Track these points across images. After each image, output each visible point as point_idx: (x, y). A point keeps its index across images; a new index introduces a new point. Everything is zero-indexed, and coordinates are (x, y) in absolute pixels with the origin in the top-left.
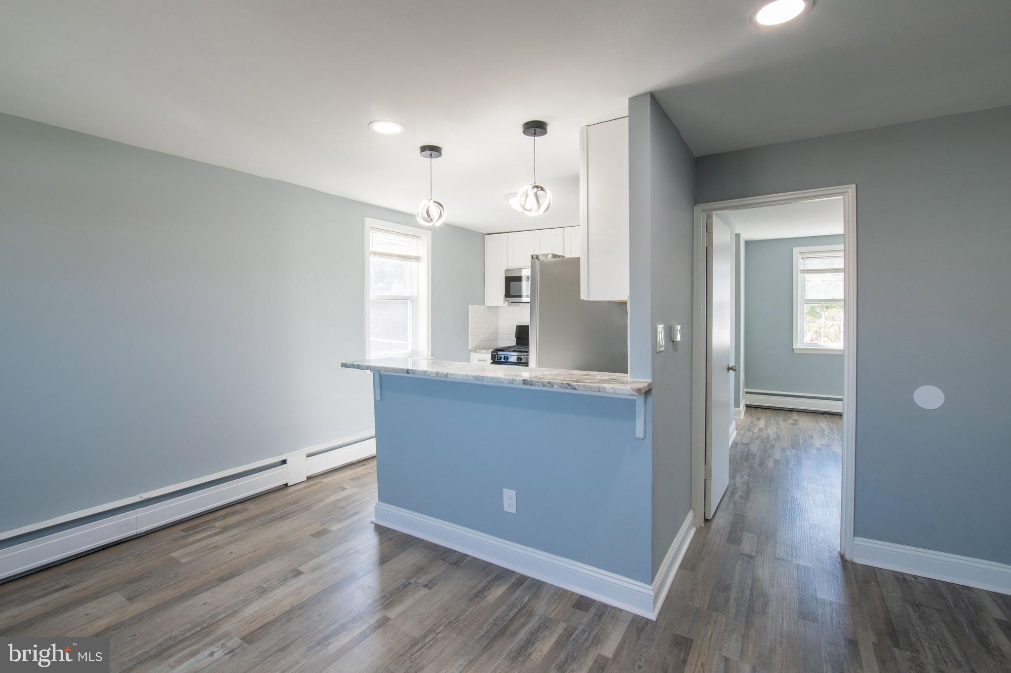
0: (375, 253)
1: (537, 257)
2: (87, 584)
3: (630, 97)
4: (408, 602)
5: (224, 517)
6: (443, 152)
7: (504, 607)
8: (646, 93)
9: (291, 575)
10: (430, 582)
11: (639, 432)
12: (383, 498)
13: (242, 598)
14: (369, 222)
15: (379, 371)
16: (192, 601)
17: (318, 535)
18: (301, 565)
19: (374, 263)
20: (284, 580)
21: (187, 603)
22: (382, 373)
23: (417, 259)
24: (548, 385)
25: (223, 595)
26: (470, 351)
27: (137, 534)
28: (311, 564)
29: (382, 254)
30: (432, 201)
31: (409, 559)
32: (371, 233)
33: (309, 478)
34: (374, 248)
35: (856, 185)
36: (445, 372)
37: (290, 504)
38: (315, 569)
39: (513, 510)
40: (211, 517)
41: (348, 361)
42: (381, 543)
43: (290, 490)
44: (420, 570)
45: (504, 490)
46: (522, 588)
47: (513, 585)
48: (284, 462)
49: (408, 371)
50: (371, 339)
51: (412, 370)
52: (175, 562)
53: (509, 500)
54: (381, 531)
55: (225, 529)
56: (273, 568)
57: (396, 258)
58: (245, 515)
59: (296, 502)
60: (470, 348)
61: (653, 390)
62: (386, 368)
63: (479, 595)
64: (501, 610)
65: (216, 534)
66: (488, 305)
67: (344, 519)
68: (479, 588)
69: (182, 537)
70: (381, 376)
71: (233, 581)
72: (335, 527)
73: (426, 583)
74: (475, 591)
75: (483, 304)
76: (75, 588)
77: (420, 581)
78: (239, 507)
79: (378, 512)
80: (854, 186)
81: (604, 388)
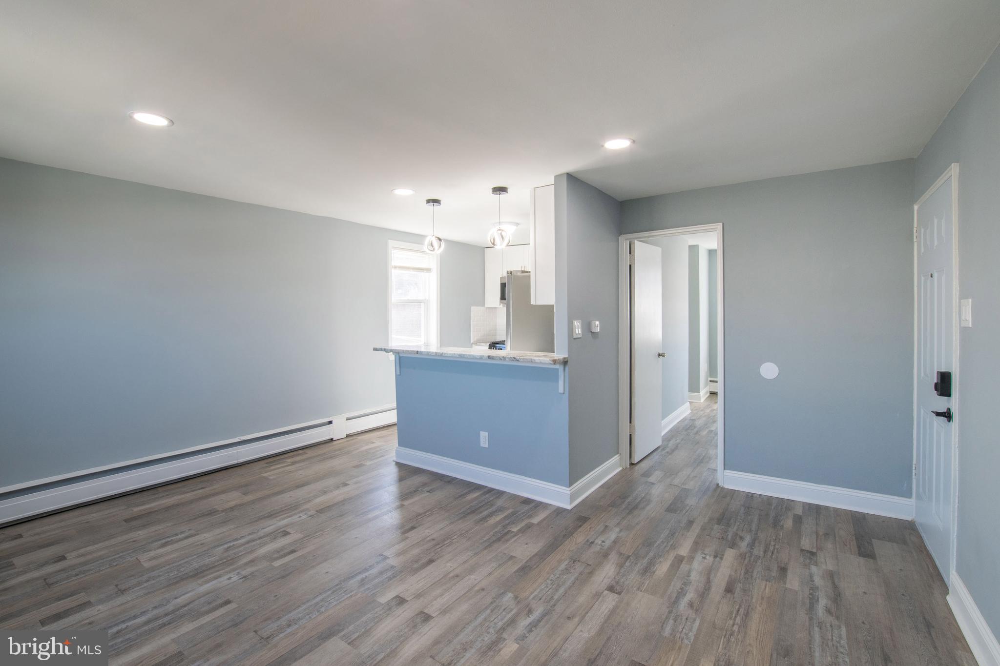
0: (395, 267)
1: (511, 272)
2: (214, 487)
3: (555, 175)
4: (416, 498)
5: (291, 457)
6: (442, 202)
7: (476, 502)
8: (565, 173)
9: (341, 485)
10: (431, 490)
11: (561, 390)
12: (401, 444)
13: (312, 495)
14: (391, 243)
15: (399, 353)
16: (282, 496)
17: (357, 467)
18: (347, 481)
19: (395, 275)
20: (338, 487)
21: (279, 497)
22: (401, 355)
23: (428, 270)
24: (503, 359)
25: (300, 493)
26: (472, 344)
27: (237, 464)
28: (355, 480)
29: (401, 268)
30: (434, 237)
31: (417, 480)
32: (393, 252)
33: (348, 436)
34: (394, 262)
35: (723, 224)
36: (441, 352)
37: (335, 451)
38: (356, 483)
39: (487, 446)
40: (283, 457)
41: (378, 347)
42: (400, 471)
43: (335, 443)
44: (424, 485)
45: (481, 432)
46: (490, 494)
47: (484, 492)
48: (330, 422)
49: (417, 352)
50: (393, 336)
51: (421, 351)
52: (266, 478)
53: (484, 438)
54: (399, 465)
55: (293, 463)
56: (330, 482)
57: (411, 270)
58: (306, 456)
59: (340, 450)
60: (472, 342)
61: (569, 362)
62: (403, 350)
63: (463, 496)
64: (474, 503)
65: (288, 466)
66: (487, 307)
67: (374, 459)
68: (462, 493)
69: (266, 467)
70: (400, 358)
71: (305, 488)
72: (368, 463)
73: (428, 490)
74: (459, 494)
75: (483, 304)
76: (207, 489)
77: (425, 489)
78: (300, 452)
79: (398, 454)
80: (721, 224)
81: (534, 360)
